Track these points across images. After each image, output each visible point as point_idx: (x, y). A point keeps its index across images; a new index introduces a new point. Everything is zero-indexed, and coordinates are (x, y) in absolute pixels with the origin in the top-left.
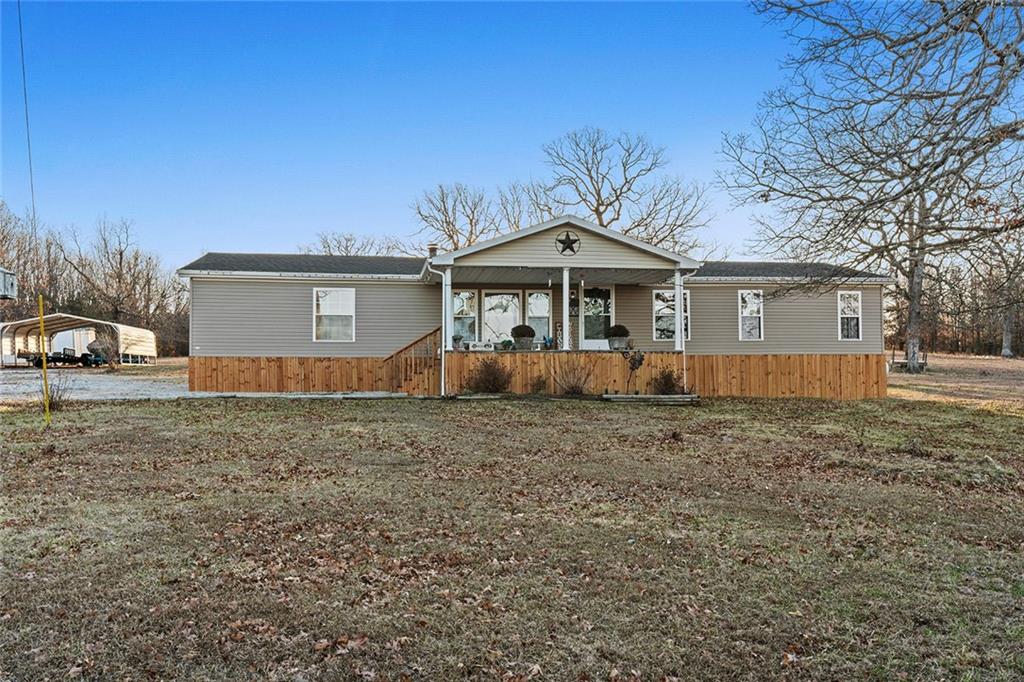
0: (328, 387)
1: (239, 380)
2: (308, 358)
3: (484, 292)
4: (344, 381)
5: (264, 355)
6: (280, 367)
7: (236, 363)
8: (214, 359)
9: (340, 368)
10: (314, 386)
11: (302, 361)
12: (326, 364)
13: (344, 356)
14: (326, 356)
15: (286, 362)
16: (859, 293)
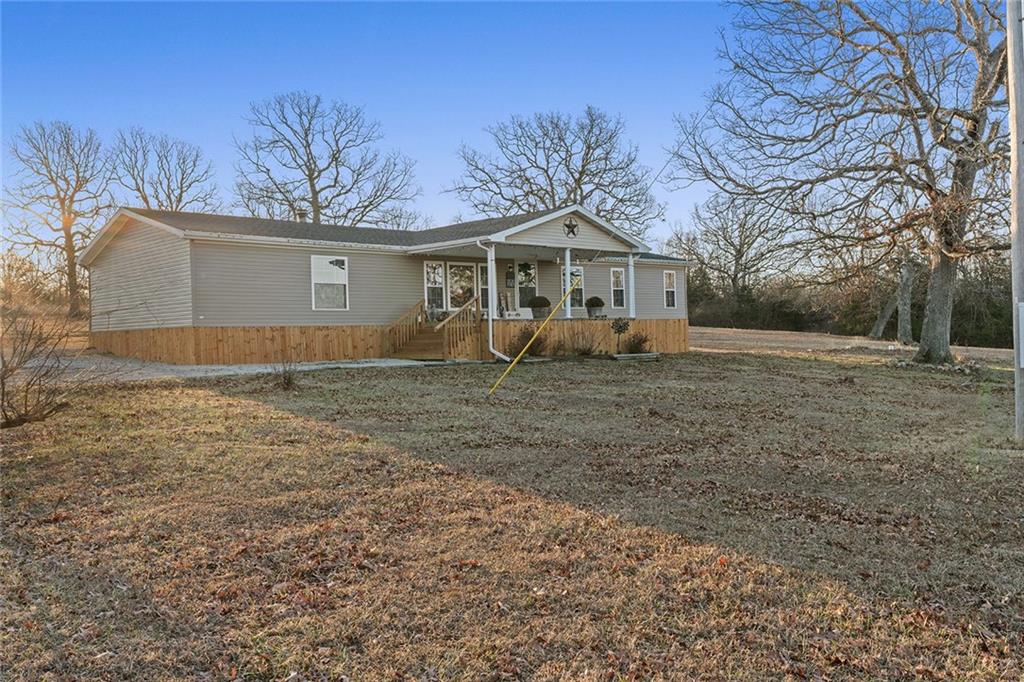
0: (327, 356)
1: (244, 351)
2: (309, 327)
3: (448, 264)
4: (341, 350)
5: (268, 324)
6: (283, 336)
7: (242, 333)
8: (219, 330)
9: (338, 336)
10: (315, 355)
11: (303, 331)
12: (325, 332)
13: (340, 325)
14: (324, 325)
15: (289, 331)
16: (674, 272)
